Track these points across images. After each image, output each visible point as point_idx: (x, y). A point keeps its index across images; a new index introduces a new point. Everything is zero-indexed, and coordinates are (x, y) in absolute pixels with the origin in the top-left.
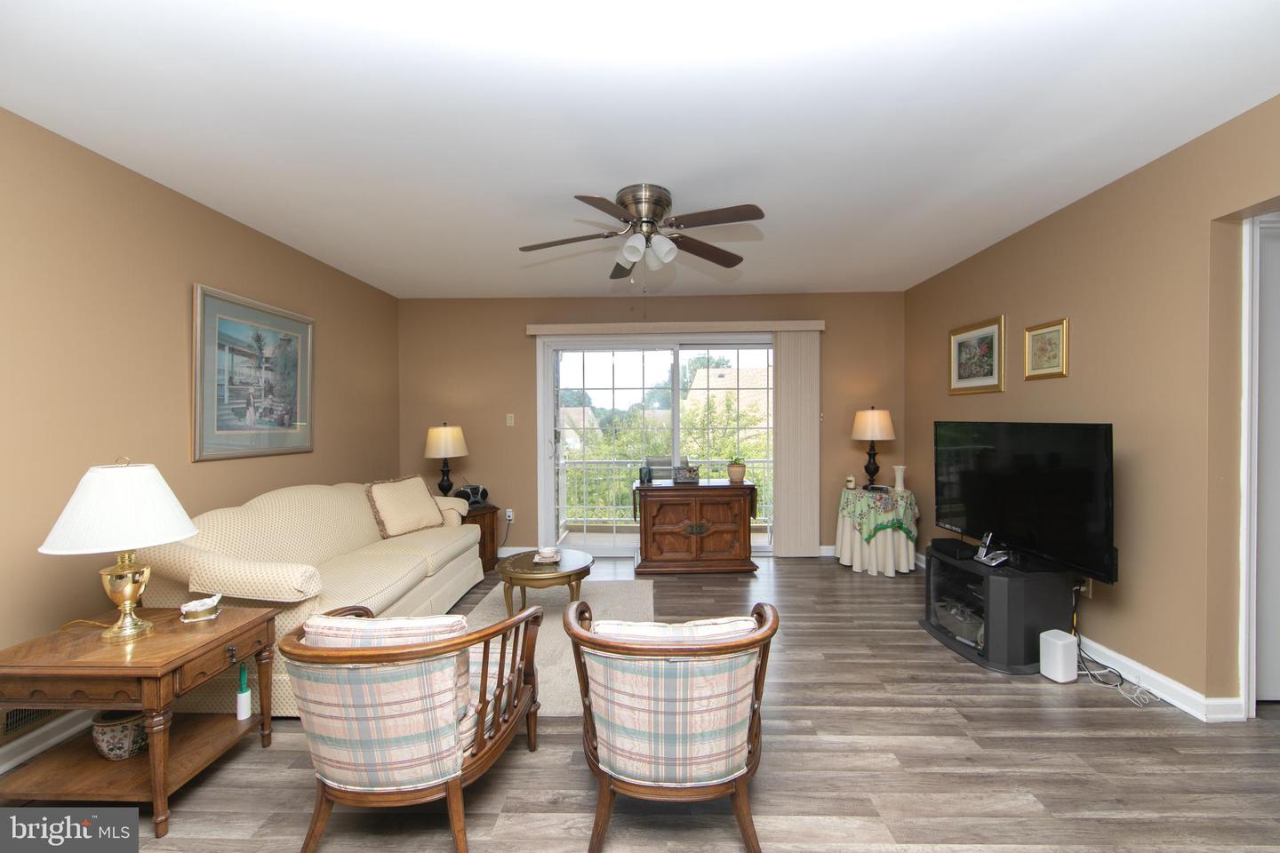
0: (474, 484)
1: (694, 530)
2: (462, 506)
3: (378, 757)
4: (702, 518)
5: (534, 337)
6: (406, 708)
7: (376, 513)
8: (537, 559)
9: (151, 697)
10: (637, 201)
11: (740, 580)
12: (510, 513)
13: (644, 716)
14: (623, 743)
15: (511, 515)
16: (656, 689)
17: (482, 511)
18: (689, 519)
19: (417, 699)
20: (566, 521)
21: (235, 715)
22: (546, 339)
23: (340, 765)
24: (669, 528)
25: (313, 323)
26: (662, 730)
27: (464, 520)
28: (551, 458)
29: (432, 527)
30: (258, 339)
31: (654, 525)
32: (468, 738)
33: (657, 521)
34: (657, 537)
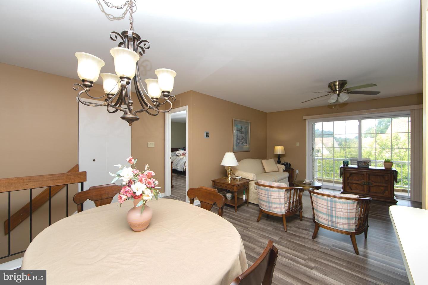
0: (287, 162)
1: (366, 183)
2: (284, 167)
3: (271, 205)
4: (369, 180)
5: (305, 120)
6: (276, 197)
7: (263, 166)
8: (304, 182)
9: (235, 189)
10: (335, 86)
11: (387, 204)
12: (297, 171)
13: (325, 210)
14: (320, 215)
15: (298, 171)
16: (328, 204)
17: (289, 169)
18: (364, 179)
19: (277, 196)
20: (317, 177)
21: (243, 199)
22: (309, 120)
23: (264, 205)
24: (355, 182)
25: (250, 123)
26: (329, 214)
27: (284, 171)
28: (311, 156)
29: (276, 172)
30: (242, 128)
31: (348, 180)
32: (287, 208)
33: (349, 179)
34: (350, 184)
